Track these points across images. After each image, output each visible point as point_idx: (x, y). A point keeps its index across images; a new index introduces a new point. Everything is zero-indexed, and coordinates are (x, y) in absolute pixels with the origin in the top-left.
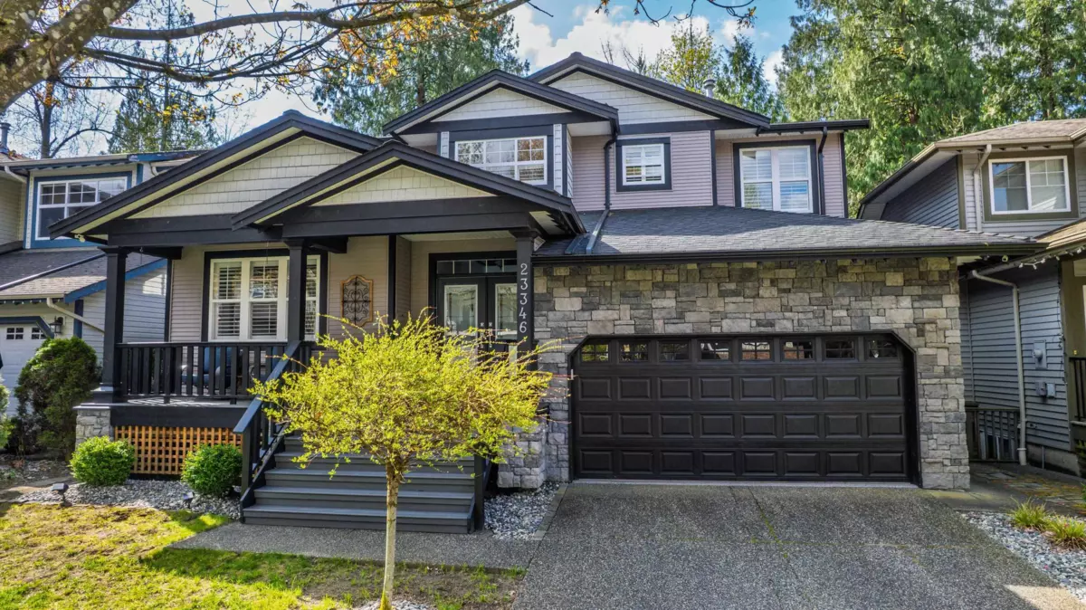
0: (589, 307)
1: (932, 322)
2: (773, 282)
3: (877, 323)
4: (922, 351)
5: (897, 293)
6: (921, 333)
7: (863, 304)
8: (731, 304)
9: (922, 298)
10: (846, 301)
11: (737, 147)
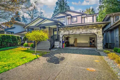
0: (64, 32)
1: (99, 32)
2: (82, 29)
3: (92, 32)
4: (97, 35)
5: (95, 29)
6: (98, 33)
7: (91, 30)
8: (77, 31)
9: (98, 29)
10: (89, 30)
11: (84, 17)
